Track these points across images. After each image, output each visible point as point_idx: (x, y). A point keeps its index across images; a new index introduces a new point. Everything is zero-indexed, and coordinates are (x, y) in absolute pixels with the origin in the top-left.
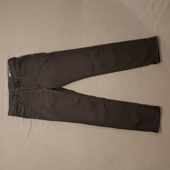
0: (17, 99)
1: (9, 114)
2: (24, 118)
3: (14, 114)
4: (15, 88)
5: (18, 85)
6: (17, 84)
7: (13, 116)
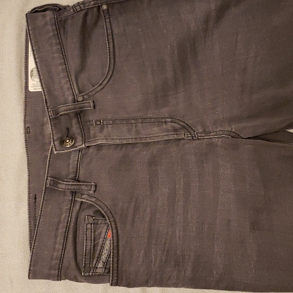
0: (74, 193)
1: (35, 273)
2: (117, 284)
3: (60, 269)
4: (62, 142)
5: (75, 129)
6: (74, 121)
7: (59, 278)
